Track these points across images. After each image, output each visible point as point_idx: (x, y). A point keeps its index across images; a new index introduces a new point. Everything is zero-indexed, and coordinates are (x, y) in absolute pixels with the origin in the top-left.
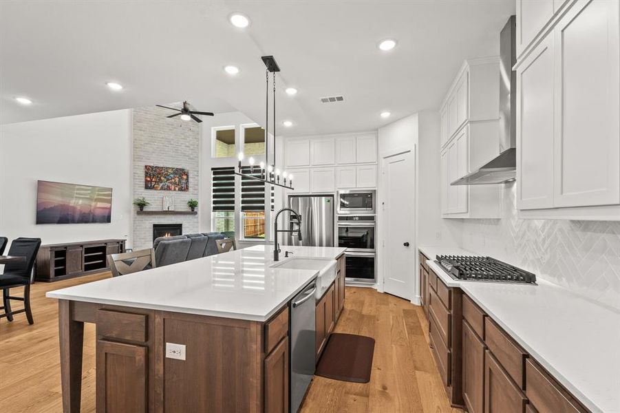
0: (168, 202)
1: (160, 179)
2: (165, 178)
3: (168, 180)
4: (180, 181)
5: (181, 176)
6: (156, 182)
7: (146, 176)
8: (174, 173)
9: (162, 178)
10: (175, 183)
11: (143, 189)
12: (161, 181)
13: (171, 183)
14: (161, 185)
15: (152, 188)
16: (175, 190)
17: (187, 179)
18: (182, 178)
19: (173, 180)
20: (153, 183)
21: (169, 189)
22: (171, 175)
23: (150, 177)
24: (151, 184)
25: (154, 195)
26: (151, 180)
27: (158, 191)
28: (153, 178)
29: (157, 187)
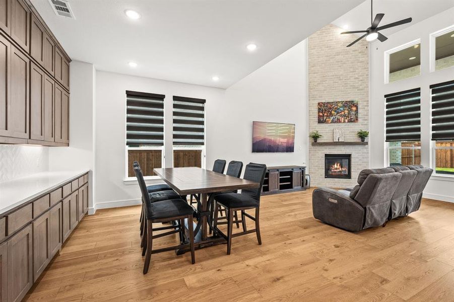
0: (338, 134)
1: (331, 113)
2: (336, 111)
3: (338, 113)
4: (349, 113)
5: (350, 108)
6: (327, 116)
7: (319, 112)
8: (344, 106)
9: (333, 112)
10: (345, 116)
11: (316, 124)
12: (331, 115)
13: (341, 116)
14: (332, 118)
15: (324, 122)
16: (344, 122)
17: (357, 110)
18: (352, 110)
19: (343, 113)
20: (325, 118)
21: (339, 121)
22: (341, 109)
23: (322, 113)
24: (323, 119)
25: (326, 128)
26: (324, 115)
27: (329, 124)
28: (325, 113)
29: (328, 121)
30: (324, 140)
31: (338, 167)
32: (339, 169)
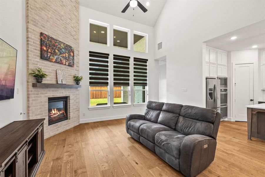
0: (61, 76)
1: (55, 51)
2: (59, 51)
3: (61, 54)
4: (69, 57)
5: (69, 52)
6: (51, 53)
7: (41, 45)
8: (65, 48)
9: (56, 51)
10: (65, 58)
11: (38, 59)
12: (54, 54)
13: (63, 57)
14: (56, 57)
15: (48, 59)
16: (65, 65)
17: (73, 56)
18: (70, 55)
19: (64, 55)
20: (49, 54)
21: (61, 63)
22: (63, 50)
23: (46, 47)
24: (47, 55)
25: (48, 67)
26: (48, 50)
27: (52, 64)
28: (49, 48)
29: (52, 59)
30: (48, 80)
31: (56, 112)
32: (57, 113)
